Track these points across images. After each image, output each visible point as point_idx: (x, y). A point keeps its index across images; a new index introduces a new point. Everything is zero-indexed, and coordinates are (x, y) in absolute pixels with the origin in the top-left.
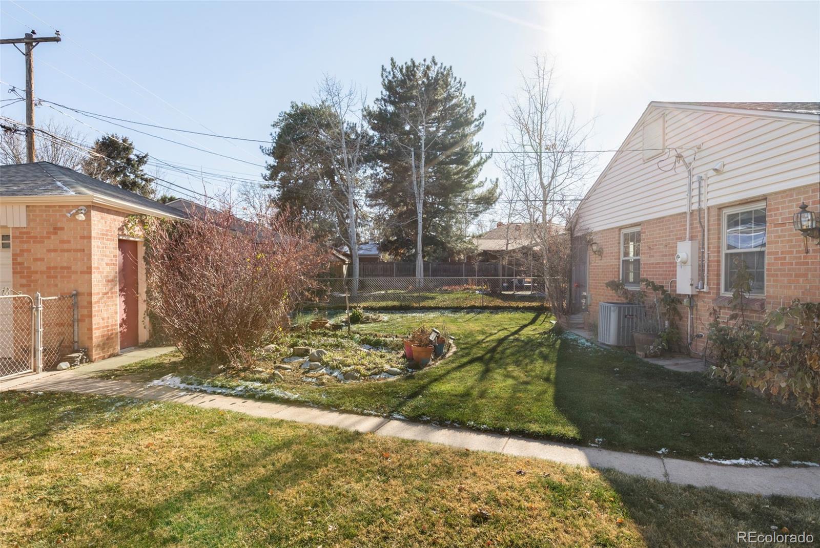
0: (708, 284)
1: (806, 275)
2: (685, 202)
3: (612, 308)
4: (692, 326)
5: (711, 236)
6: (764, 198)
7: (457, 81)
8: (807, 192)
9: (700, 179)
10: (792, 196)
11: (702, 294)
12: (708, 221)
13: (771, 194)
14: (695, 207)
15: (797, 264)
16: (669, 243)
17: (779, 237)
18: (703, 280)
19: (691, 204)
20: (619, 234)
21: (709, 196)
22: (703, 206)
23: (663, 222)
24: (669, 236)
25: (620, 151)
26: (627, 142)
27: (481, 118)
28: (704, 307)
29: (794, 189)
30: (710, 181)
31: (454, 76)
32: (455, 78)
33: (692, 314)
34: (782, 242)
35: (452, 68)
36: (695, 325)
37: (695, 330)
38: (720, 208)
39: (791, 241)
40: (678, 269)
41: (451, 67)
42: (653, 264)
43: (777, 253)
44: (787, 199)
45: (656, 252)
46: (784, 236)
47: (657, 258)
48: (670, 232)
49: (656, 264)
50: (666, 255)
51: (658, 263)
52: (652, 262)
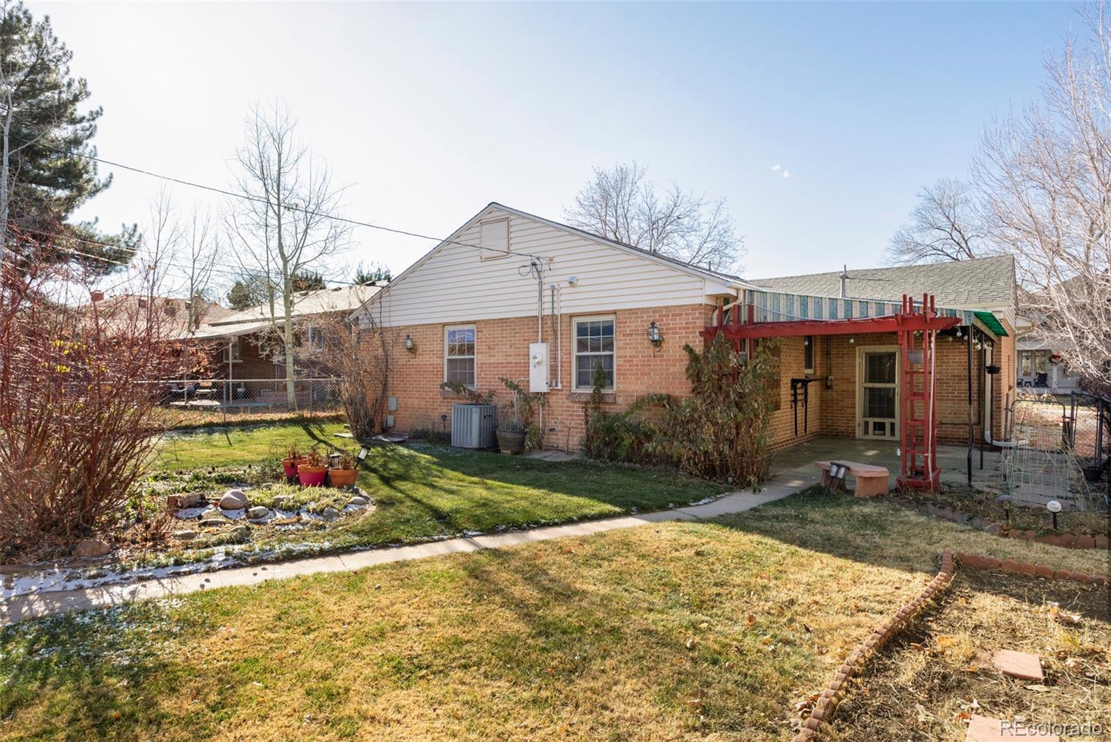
0: (562, 382)
1: (649, 374)
2: (536, 306)
3: (474, 410)
4: (544, 422)
5: (563, 340)
6: (615, 312)
7: (59, 45)
8: (649, 312)
9: (553, 288)
10: (637, 313)
11: (555, 392)
12: (561, 326)
13: (619, 310)
14: (548, 312)
15: (642, 365)
16: (515, 344)
17: (628, 344)
18: (556, 378)
19: (542, 309)
20: (443, 331)
21: (562, 304)
22: (556, 312)
23: (506, 322)
24: (515, 337)
25: (447, 242)
26: (458, 234)
27: (93, 119)
28: (559, 403)
29: (639, 309)
30: (562, 291)
31: (54, 34)
32: (56, 39)
33: (543, 410)
34: (630, 348)
35: (51, 21)
36: (547, 420)
37: (547, 424)
38: (571, 316)
39: (637, 348)
40: (531, 368)
41: (47, 18)
42: (494, 363)
43: (626, 357)
44: (633, 316)
45: (498, 352)
46: (632, 344)
47: (499, 358)
48: (515, 333)
49: (498, 364)
50: (511, 356)
51: (500, 363)
52: (492, 361)
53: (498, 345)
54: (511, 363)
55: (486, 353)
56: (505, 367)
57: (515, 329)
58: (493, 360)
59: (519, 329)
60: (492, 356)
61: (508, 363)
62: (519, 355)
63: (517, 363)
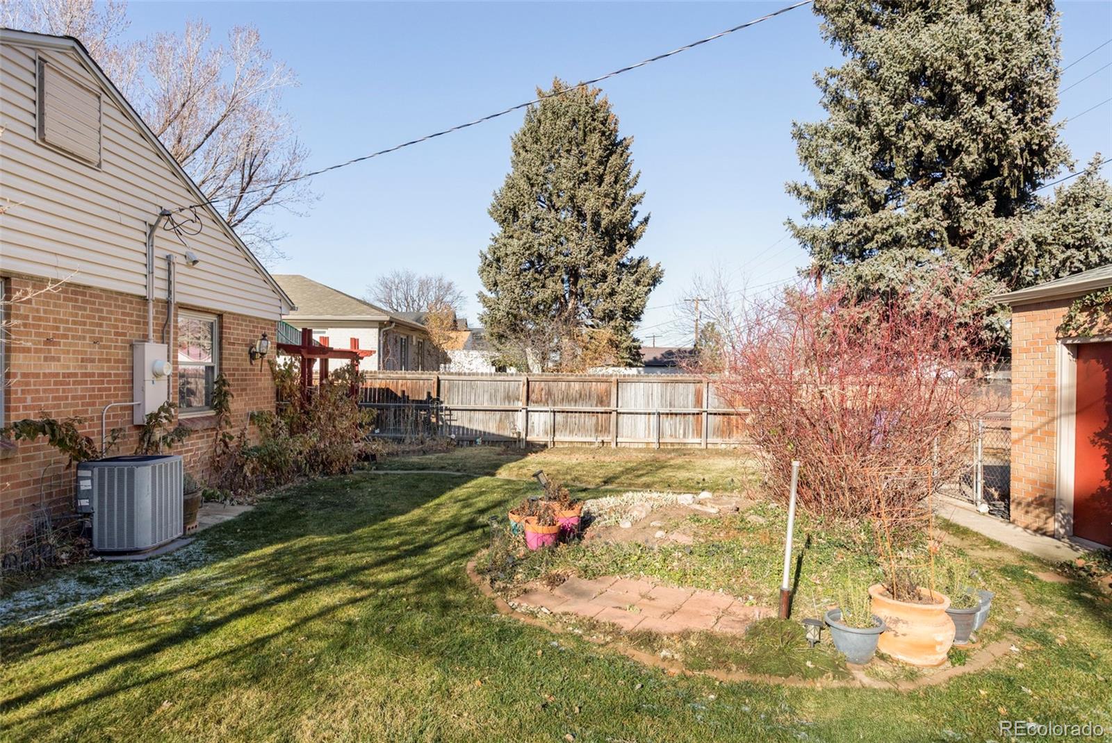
2: (143, 280)
5: (174, 342)
6: (221, 314)
10: (238, 320)
12: (174, 320)
13: (226, 312)
14: (161, 295)
15: (241, 380)
16: (101, 339)
22: (172, 298)
24: (101, 325)
29: (240, 315)
30: (177, 269)
39: (238, 360)
42: (56, 374)
44: (236, 322)
45: (65, 352)
46: (234, 354)
47: (66, 363)
48: (100, 319)
49: (64, 375)
50: (92, 361)
51: (69, 375)
52: (53, 370)
53: (66, 337)
54: (92, 375)
55: (37, 351)
56: (79, 383)
57: (102, 311)
58: (53, 368)
59: (108, 312)
60: (53, 359)
61: (85, 375)
62: (108, 361)
63: (103, 375)
